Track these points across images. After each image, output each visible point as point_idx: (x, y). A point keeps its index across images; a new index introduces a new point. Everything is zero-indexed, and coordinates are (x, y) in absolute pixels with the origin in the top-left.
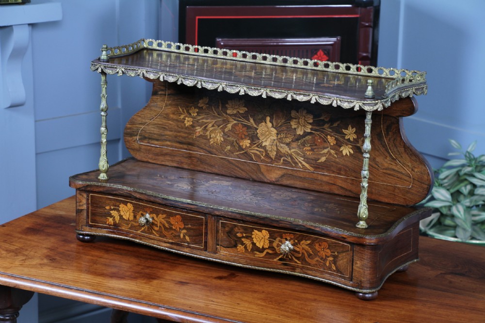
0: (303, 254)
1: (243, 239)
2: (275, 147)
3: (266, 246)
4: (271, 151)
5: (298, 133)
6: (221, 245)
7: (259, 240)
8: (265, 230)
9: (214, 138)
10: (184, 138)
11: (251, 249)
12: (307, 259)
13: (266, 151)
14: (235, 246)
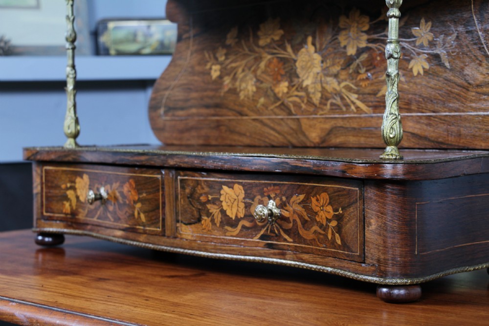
0: (294, 221)
1: (209, 206)
2: (320, 85)
3: (241, 215)
4: (314, 93)
5: (349, 54)
6: (182, 222)
7: (231, 204)
8: (239, 183)
9: (244, 90)
10: (211, 98)
11: (221, 222)
12: (302, 232)
13: (308, 94)
14: (199, 220)
